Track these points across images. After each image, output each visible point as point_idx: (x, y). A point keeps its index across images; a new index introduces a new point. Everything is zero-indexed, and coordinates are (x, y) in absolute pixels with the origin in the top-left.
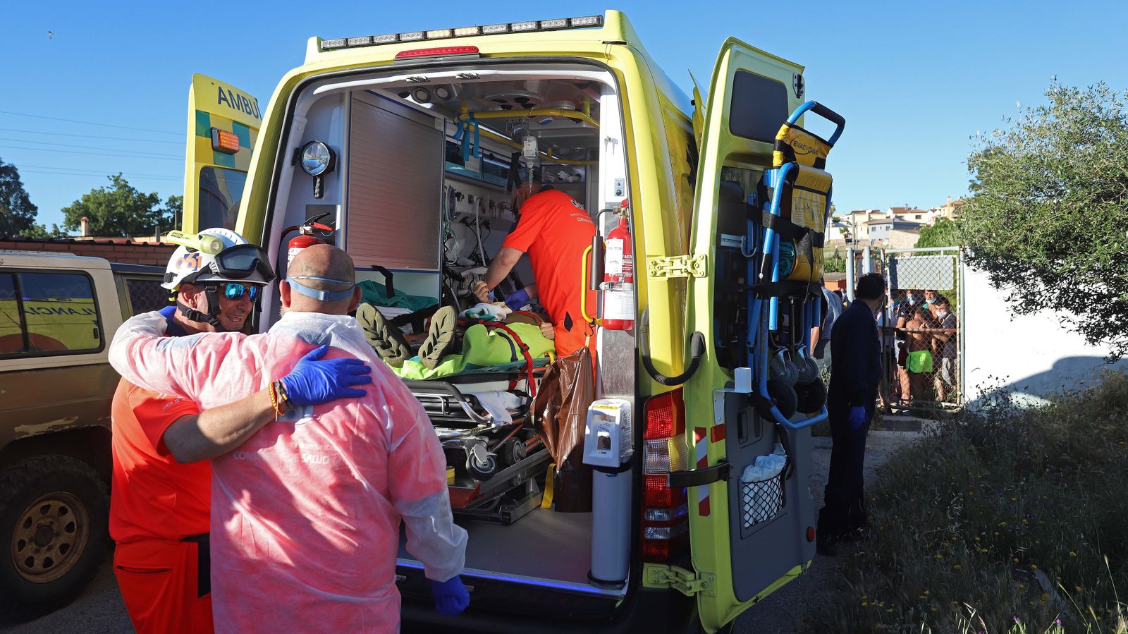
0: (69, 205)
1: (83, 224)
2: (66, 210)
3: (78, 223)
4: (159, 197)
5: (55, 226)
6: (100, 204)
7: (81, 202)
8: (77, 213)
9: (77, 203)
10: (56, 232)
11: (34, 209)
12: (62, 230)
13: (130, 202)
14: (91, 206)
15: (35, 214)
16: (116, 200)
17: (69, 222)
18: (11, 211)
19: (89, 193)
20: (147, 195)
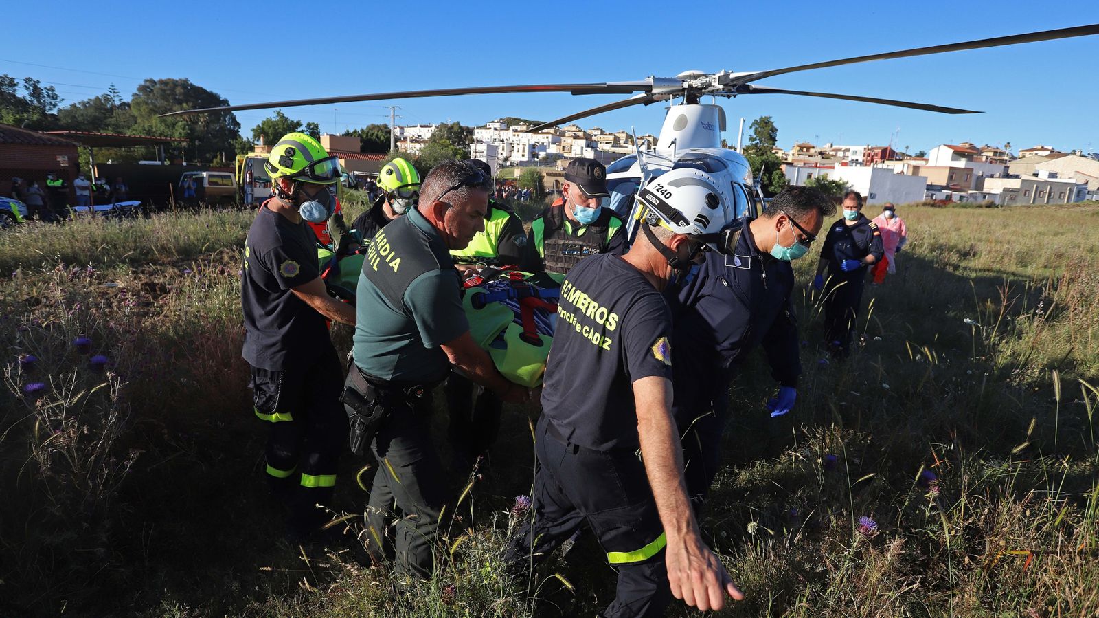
0: (255, 127)
1: (262, 138)
2: (253, 130)
3: (260, 138)
4: (302, 122)
5: (248, 138)
6: (270, 127)
7: (261, 125)
8: (259, 132)
9: (259, 126)
10: (249, 142)
11: (239, 125)
12: (251, 141)
13: (285, 126)
14: (266, 128)
15: (240, 128)
16: (278, 125)
17: (255, 136)
18: (226, 126)
19: (265, 120)
20: (295, 121)
